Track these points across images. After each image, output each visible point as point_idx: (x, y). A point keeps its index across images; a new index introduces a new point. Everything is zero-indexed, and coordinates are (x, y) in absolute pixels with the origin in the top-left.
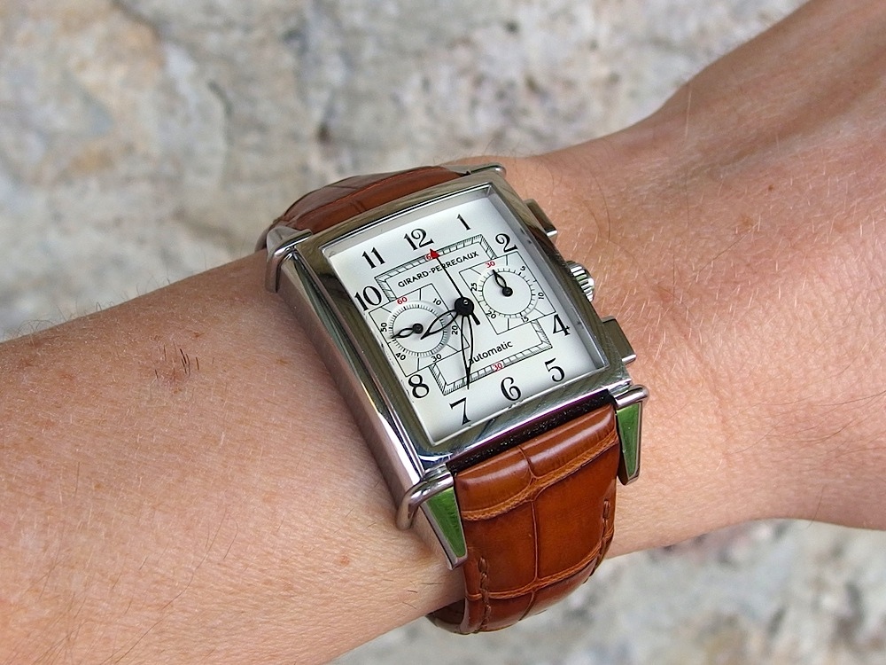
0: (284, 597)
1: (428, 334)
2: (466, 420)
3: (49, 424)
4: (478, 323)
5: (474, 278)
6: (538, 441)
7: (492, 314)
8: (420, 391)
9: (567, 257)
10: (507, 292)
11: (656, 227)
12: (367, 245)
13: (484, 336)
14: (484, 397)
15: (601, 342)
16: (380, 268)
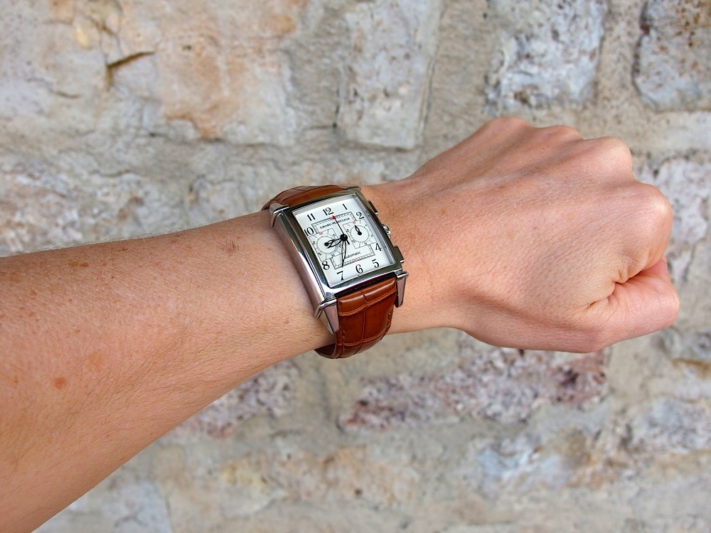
0: (263, 334)
1: (330, 247)
2: (342, 279)
3: (181, 263)
4: (349, 244)
5: (348, 227)
6: (368, 289)
7: (354, 241)
8: (326, 267)
9: (382, 223)
10: (360, 233)
11: (411, 212)
12: (309, 212)
13: (350, 249)
14: (350, 272)
15: (393, 255)
16: (313, 221)
